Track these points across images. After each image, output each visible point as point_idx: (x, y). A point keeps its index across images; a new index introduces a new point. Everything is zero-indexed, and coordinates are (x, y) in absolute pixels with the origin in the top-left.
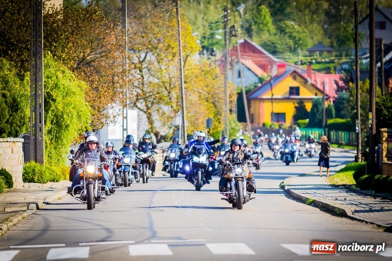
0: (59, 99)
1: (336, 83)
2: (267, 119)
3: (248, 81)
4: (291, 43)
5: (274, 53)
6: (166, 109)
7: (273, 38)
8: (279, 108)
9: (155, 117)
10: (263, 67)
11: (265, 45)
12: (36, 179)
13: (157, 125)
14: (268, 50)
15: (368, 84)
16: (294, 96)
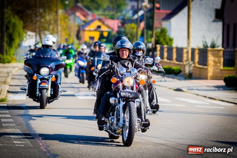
0: (11, 28)
1: (118, 24)
2: (87, 39)
3: (78, 22)
4: (96, 6)
5: (89, 10)
7: (88, 4)
10: (85, 16)
11: (85, 6)
12: (1, 61)
15: (133, 25)
16: (99, 29)
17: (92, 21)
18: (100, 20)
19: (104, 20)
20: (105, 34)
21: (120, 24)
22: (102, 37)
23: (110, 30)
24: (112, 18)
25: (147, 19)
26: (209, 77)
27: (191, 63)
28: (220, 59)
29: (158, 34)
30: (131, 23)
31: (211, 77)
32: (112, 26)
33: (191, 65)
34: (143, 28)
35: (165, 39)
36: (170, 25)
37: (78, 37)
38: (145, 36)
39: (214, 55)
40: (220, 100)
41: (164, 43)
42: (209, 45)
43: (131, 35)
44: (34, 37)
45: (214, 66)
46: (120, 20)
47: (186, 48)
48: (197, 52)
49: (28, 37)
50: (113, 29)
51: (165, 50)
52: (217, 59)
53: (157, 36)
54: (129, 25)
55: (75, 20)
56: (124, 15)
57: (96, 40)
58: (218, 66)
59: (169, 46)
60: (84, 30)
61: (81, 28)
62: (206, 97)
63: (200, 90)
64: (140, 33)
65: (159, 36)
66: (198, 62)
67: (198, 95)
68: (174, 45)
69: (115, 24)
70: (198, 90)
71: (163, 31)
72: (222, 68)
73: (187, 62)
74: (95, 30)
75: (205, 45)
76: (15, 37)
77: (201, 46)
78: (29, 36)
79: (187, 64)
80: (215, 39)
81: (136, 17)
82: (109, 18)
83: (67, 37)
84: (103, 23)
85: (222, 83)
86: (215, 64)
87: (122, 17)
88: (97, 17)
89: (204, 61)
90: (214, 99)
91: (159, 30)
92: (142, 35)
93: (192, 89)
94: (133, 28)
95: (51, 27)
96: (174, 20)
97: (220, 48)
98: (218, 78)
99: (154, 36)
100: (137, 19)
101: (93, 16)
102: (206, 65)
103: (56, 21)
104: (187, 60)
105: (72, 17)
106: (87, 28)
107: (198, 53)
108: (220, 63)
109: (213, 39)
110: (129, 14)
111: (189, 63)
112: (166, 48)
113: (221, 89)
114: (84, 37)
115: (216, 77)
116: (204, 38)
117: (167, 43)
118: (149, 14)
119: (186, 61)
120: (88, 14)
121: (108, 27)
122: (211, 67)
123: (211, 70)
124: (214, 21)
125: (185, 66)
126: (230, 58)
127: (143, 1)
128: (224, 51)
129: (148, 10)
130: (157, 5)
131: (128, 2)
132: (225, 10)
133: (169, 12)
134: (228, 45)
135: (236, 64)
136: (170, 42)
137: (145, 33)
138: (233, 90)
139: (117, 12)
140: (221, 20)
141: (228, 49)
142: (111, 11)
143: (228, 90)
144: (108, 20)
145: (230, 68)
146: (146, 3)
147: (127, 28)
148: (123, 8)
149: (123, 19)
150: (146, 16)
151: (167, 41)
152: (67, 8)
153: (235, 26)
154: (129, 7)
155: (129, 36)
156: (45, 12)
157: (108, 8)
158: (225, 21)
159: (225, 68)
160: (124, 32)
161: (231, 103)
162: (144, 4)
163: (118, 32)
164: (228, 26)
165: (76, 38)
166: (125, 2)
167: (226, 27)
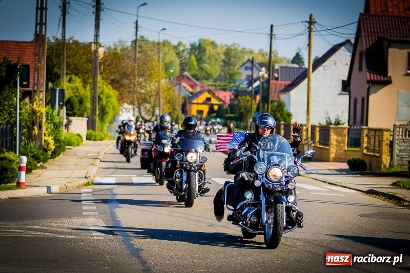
0: (104, 99)
1: (230, 96)
2: (194, 113)
3: (184, 93)
4: (206, 75)
5: (197, 80)
6: (148, 106)
7: (197, 73)
8: (201, 107)
9: (142, 109)
10: (192, 87)
11: (193, 76)
12: (92, 138)
13: (143, 114)
14: (194, 78)
15: (248, 98)
16: (209, 102)
17: (201, 92)
18: (209, 91)
19: (214, 92)
20: (216, 108)
21: (232, 97)
22: (211, 110)
23: (221, 103)
24: (224, 90)
25: (264, 91)
26: (331, 160)
27: (312, 142)
28: (344, 138)
29: (274, 109)
30: (246, 96)
31: (332, 159)
32: (223, 99)
33: (311, 144)
34: (259, 101)
35: (282, 115)
36: (289, 98)
37: (184, 111)
38: (261, 111)
39: (337, 134)
40: (341, 186)
41: (281, 119)
42: (333, 122)
43: (245, 109)
44: (132, 110)
45: (336, 145)
46: (233, 92)
47: (305, 125)
48: (318, 129)
49: (124, 110)
50: (224, 102)
51: (282, 127)
52: (340, 139)
54: (244, 97)
55: (180, 91)
56: (239, 86)
57: (205, 114)
58: (342, 146)
59: (286, 123)
60: (191, 103)
61: (187, 101)
62: (325, 182)
63: (320, 174)
64: (255, 106)
65: (275, 111)
66: (319, 142)
67: (316, 180)
68: (293, 122)
69: (227, 96)
70: (317, 174)
71: (281, 106)
72: (346, 148)
73: (306, 142)
74: (204, 103)
75: (329, 122)
76: (108, 110)
77: (324, 123)
78: (126, 109)
79: (306, 144)
80: (340, 115)
81: (251, 88)
82: (219, 90)
83: (170, 110)
84: (214, 95)
85: (345, 166)
86: (338, 144)
87: (235, 88)
88: (207, 88)
89: (325, 140)
90: (335, 185)
91: (276, 104)
92: (258, 109)
93: (311, 173)
94: (248, 101)
95: (152, 99)
96: (294, 93)
97: (346, 125)
98: (341, 160)
99: (269, 110)
100: (251, 91)
101: (202, 87)
102: (328, 145)
103: (158, 93)
104: (307, 139)
105: (177, 88)
106: (195, 101)
107: (319, 132)
108: (344, 143)
109: (338, 115)
110: (244, 85)
111: (308, 142)
112: (282, 124)
113: (344, 173)
114: (190, 111)
115: (340, 158)
116: (328, 114)
117: (285, 120)
118: (266, 85)
119: (305, 140)
120: (196, 85)
121: (219, 98)
122: (333, 148)
123: (333, 152)
124: (341, 94)
125: (304, 145)
126: (356, 137)
127: (260, 71)
128: (349, 130)
129: (265, 80)
130: (276, 75)
131: (242, 71)
132: (352, 82)
133: (289, 83)
134: (355, 122)
135: (362, 144)
136: (288, 118)
137: (261, 107)
138: (357, 174)
139: (230, 83)
140: (348, 93)
141: (354, 127)
142: (223, 82)
143: (352, 174)
144: (218, 91)
145: (356, 149)
146: (263, 72)
147: (241, 101)
148: (237, 77)
149: (237, 91)
150: (263, 87)
151: (284, 117)
152: (172, 78)
153: (363, 100)
154: (244, 77)
155: (242, 110)
156: (145, 81)
157: (219, 78)
158: (352, 94)
159: (350, 149)
160: (237, 106)
161: (354, 189)
162: (261, 74)
163: (229, 105)
164: (356, 100)
165: (181, 112)
166: (239, 71)
167: (352, 101)
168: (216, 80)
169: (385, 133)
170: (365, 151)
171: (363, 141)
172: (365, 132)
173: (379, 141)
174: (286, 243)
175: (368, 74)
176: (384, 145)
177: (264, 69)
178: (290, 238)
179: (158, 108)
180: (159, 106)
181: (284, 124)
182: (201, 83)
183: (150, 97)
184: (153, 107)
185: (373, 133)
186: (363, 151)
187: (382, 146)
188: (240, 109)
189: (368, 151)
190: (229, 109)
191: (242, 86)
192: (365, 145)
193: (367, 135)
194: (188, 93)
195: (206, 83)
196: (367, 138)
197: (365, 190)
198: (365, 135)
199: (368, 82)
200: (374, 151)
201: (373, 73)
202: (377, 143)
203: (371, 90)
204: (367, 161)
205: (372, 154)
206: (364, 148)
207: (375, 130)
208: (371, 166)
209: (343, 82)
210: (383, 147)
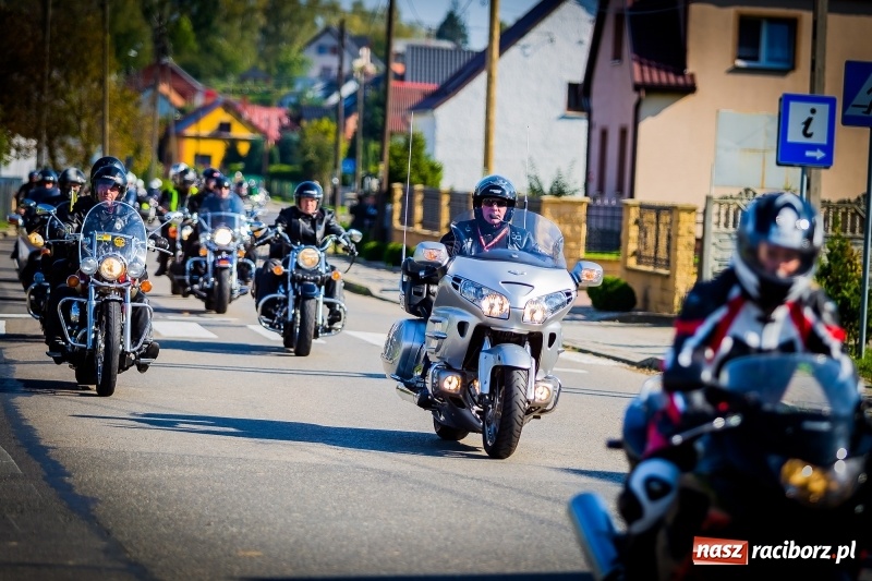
1: (280, 120)
3: (163, 110)
4: (218, 65)
5: (197, 76)
6: (72, 142)
7: (196, 59)
9: (60, 151)
10: (183, 94)
11: (187, 67)
14: (188, 72)
15: (326, 124)
16: (225, 134)
17: (206, 109)
18: (227, 107)
19: (240, 107)
20: (243, 149)
21: (286, 121)
22: (231, 156)
23: (256, 136)
24: (265, 103)
25: (367, 107)
28: (577, 228)
29: (397, 153)
30: (320, 118)
32: (263, 126)
34: (355, 133)
36: (434, 126)
37: (163, 154)
38: (360, 156)
39: (561, 218)
41: (414, 178)
42: (546, 189)
43: (318, 153)
44: (34, 153)
46: (287, 109)
49: (13, 152)
50: (265, 135)
51: (419, 198)
52: (568, 229)
53: (395, 158)
54: (315, 122)
55: (154, 104)
56: (301, 95)
57: (216, 164)
58: (572, 250)
59: (427, 188)
60: (181, 137)
61: (173, 130)
64: (344, 146)
65: (399, 157)
68: (444, 185)
69: (270, 120)
71: (415, 144)
72: (583, 254)
74: (213, 137)
75: (536, 187)
78: (18, 149)
80: (564, 170)
81: (334, 99)
82: (253, 103)
83: (131, 153)
84: (239, 116)
85: (582, 299)
87: (293, 100)
88: (221, 98)
91: (401, 140)
92: (352, 153)
94: (326, 133)
95: (84, 124)
96: (445, 112)
97: (580, 196)
99: (386, 157)
100: (336, 107)
101: (208, 95)
103: (99, 106)
105: (145, 97)
106: (191, 131)
108: (577, 241)
109: (559, 171)
110: (315, 93)
112: (420, 191)
113: (581, 316)
114: (180, 156)
116: (533, 166)
117: (424, 180)
118: (371, 93)
120: (194, 91)
121: (251, 125)
124: (564, 117)
126: (608, 226)
127: (356, 56)
128: (589, 207)
129: (369, 80)
130: (397, 68)
131: (311, 55)
132: (597, 86)
133: (432, 87)
134: (601, 189)
135: (623, 244)
136: (434, 177)
137: (360, 150)
138: (613, 319)
139: (279, 86)
140: (584, 115)
141: (602, 201)
142: (260, 82)
143: (599, 320)
144: (250, 108)
145: (606, 257)
146: (364, 61)
147: (309, 132)
148: (296, 72)
149: (296, 106)
150: (365, 97)
151: (423, 173)
152: (133, 70)
153: (623, 132)
154: (314, 72)
155: (311, 156)
156: (67, 78)
157: (252, 74)
158: (596, 117)
159: (593, 256)
160: (298, 144)
161: (609, 357)
162: (358, 63)
163: (279, 143)
164: (604, 134)
165: (155, 157)
166: (302, 56)
167: (596, 135)
168: (243, 79)
169: (684, 216)
170: (632, 263)
171: (628, 237)
172: (634, 214)
173: (669, 237)
174: (455, 487)
175: (636, 67)
176: (680, 248)
177: (365, 52)
178: (462, 477)
179: (100, 147)
180: (103, 142)
181: (424, 192)
182: (208, 84)
183: (79, 120)
184: (87, 145)
185: (652, 216)
186: (628, 262)
187: (676, 249)
188: (305, 153)
189: (639, 262)
190: (276, 151)
191: (310, 95)
192: (632, 247)
193: (637, 222)
194: (173, 111)
195: (219, 86)
196: (636, 228)
197: (638, 359)
198: (632, 221)
199: (637, 88)
200: (656, 261)
201: (649, 66)
202: (663, 242)
203: (644, 109)
204: (637, 287)
205: (650, 269)
206: (630, 253)
207: (659, 210)
208: (646, 300)
209: (572, 87)
210: (679, 253)
